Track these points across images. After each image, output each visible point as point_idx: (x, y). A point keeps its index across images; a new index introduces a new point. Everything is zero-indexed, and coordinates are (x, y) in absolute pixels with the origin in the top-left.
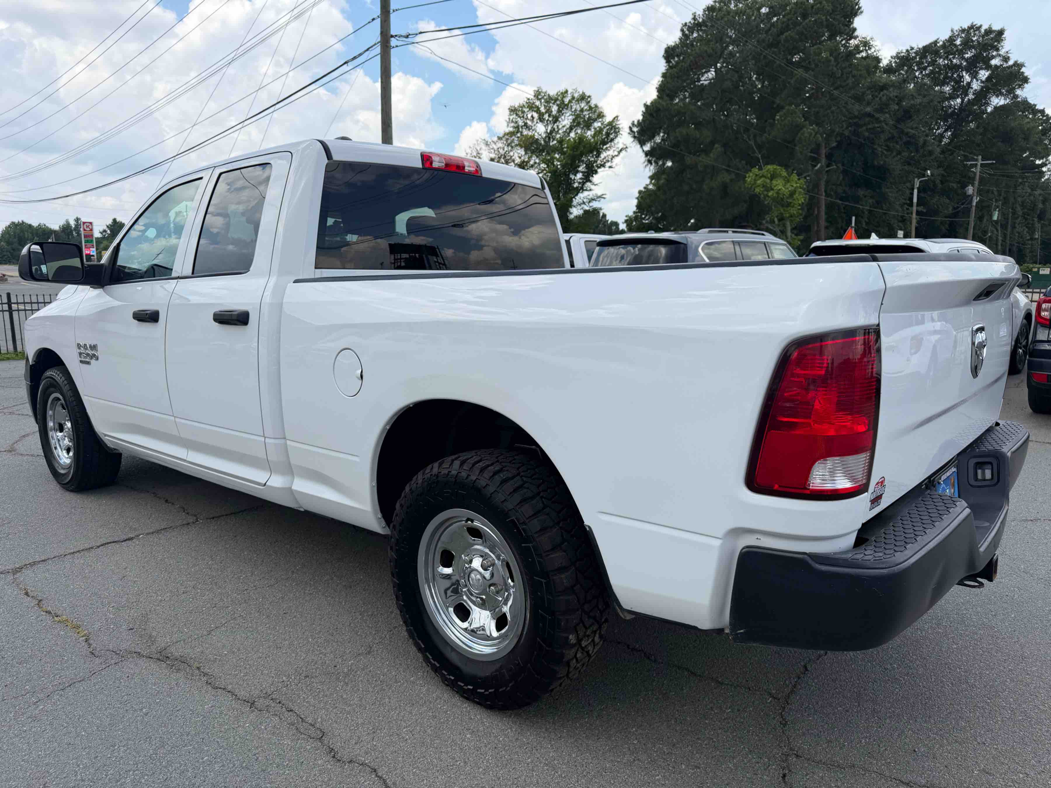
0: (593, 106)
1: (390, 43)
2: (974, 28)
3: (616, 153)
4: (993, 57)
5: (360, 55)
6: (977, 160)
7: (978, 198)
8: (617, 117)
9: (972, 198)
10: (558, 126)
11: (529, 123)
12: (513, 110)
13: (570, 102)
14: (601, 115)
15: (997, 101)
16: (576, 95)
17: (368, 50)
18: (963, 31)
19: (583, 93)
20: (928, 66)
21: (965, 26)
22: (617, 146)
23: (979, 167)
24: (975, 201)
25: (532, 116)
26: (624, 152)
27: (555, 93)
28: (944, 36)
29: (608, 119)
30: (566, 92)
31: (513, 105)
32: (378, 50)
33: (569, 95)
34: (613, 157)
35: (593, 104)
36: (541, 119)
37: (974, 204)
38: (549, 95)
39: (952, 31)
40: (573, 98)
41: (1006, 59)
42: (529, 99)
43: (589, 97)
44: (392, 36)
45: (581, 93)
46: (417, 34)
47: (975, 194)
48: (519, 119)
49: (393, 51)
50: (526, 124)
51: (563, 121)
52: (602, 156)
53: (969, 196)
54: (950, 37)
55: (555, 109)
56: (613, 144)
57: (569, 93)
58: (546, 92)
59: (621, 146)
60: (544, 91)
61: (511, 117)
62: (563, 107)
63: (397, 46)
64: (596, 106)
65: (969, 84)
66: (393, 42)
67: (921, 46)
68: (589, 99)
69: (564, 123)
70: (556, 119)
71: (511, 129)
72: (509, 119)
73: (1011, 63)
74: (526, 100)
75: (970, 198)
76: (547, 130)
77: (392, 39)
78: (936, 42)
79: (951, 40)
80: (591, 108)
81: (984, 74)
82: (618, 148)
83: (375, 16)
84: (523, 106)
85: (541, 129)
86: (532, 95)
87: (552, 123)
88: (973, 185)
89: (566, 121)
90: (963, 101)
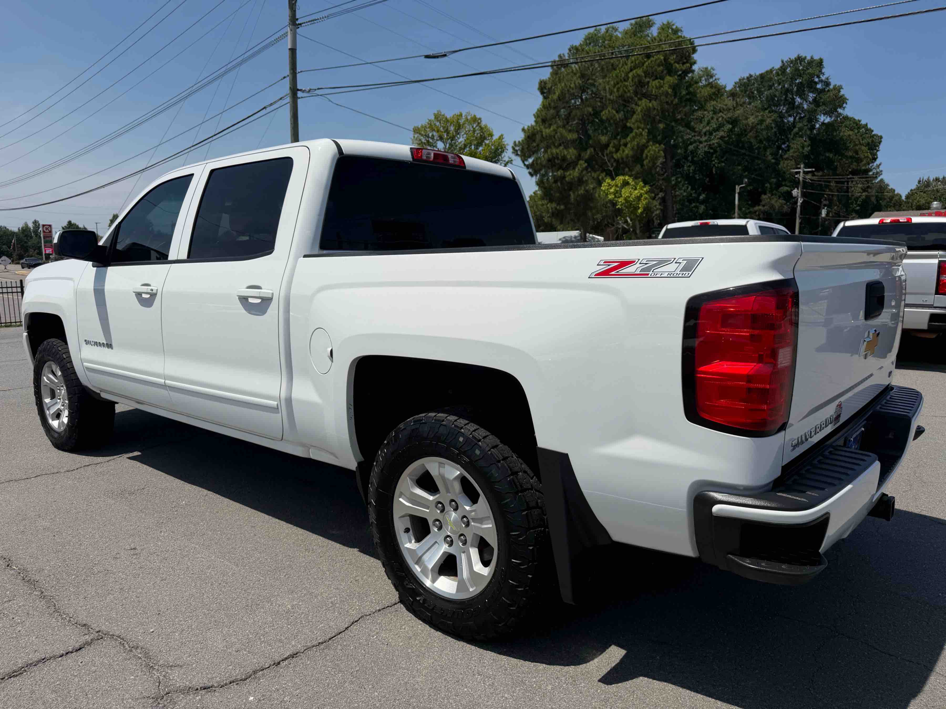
0: (483, 126)
1: (297, 95)
2: (800, 59)
4: (816, 83)
5: (275, 102)
6: (800, 168)
7: (802, 200)
8: (502, 135)
9: (797, 199)
10: (455, 143)
11: (431, 141)
12: (416, 130)
13: (464, 123)
14: (491, 135)
15: (824, 119)
16: (469, 118)
17: (281, 99)
18: (792, 62)
19: (475, 116)
20: (765, 91)
21: (793, 57)
22: (504, 159)
23: (801, 174)
24: (800, 201)
25: (433, 135)
27: (452, 116)
28: (777, 65)
29: (496, 137)
30: (461, 115)
31: (416, 125)
32: (288, 99)
33: (464, 117)
35: (483, 124)
36: (441, 138)
37: (799, 204)
38: (446, 119)
39: (782, 62)
40: (467, 120)
41: (827, 84)
42: (430, 121)
43: (480, 119)
44: (298, 90)
45: (473, 116)
46: (315, 90)
47: (800, 195)
48: (422, 137)
49: (299, 100)
50: (428, 141)
51: (459, 138)
53: (795, 197)
54: (781, 67)
55: (452, 128)
56: (500, 157)
57: (463, 115)
58: (444, 115)
59: (507, 159)
60: (443, 114)
61: (416, 136)
62: (459, 127)
63: (302, 97)
64: (486, 126)
65: (800, 105)
66: (300, 94)
67: (758, 74)
68: (479, 121)
69: (459, 141)
70: (453, 138)
72: (414, 137)
73: (831, 87)
74: (427, 121)
75: (796, 199)
76: (446, 146)
77: (299, 92)
78: (771, 71)
79: (783, 69)
80: (481, 128)
81: (811, 96)
82: (505, 161)
83: (286, 75)
84: (426, 126)
85: (440, 145)
86: (432, 118)
87: (449, 140)
88: (798, 189)
89: (461, 140)
90: (795, 119)
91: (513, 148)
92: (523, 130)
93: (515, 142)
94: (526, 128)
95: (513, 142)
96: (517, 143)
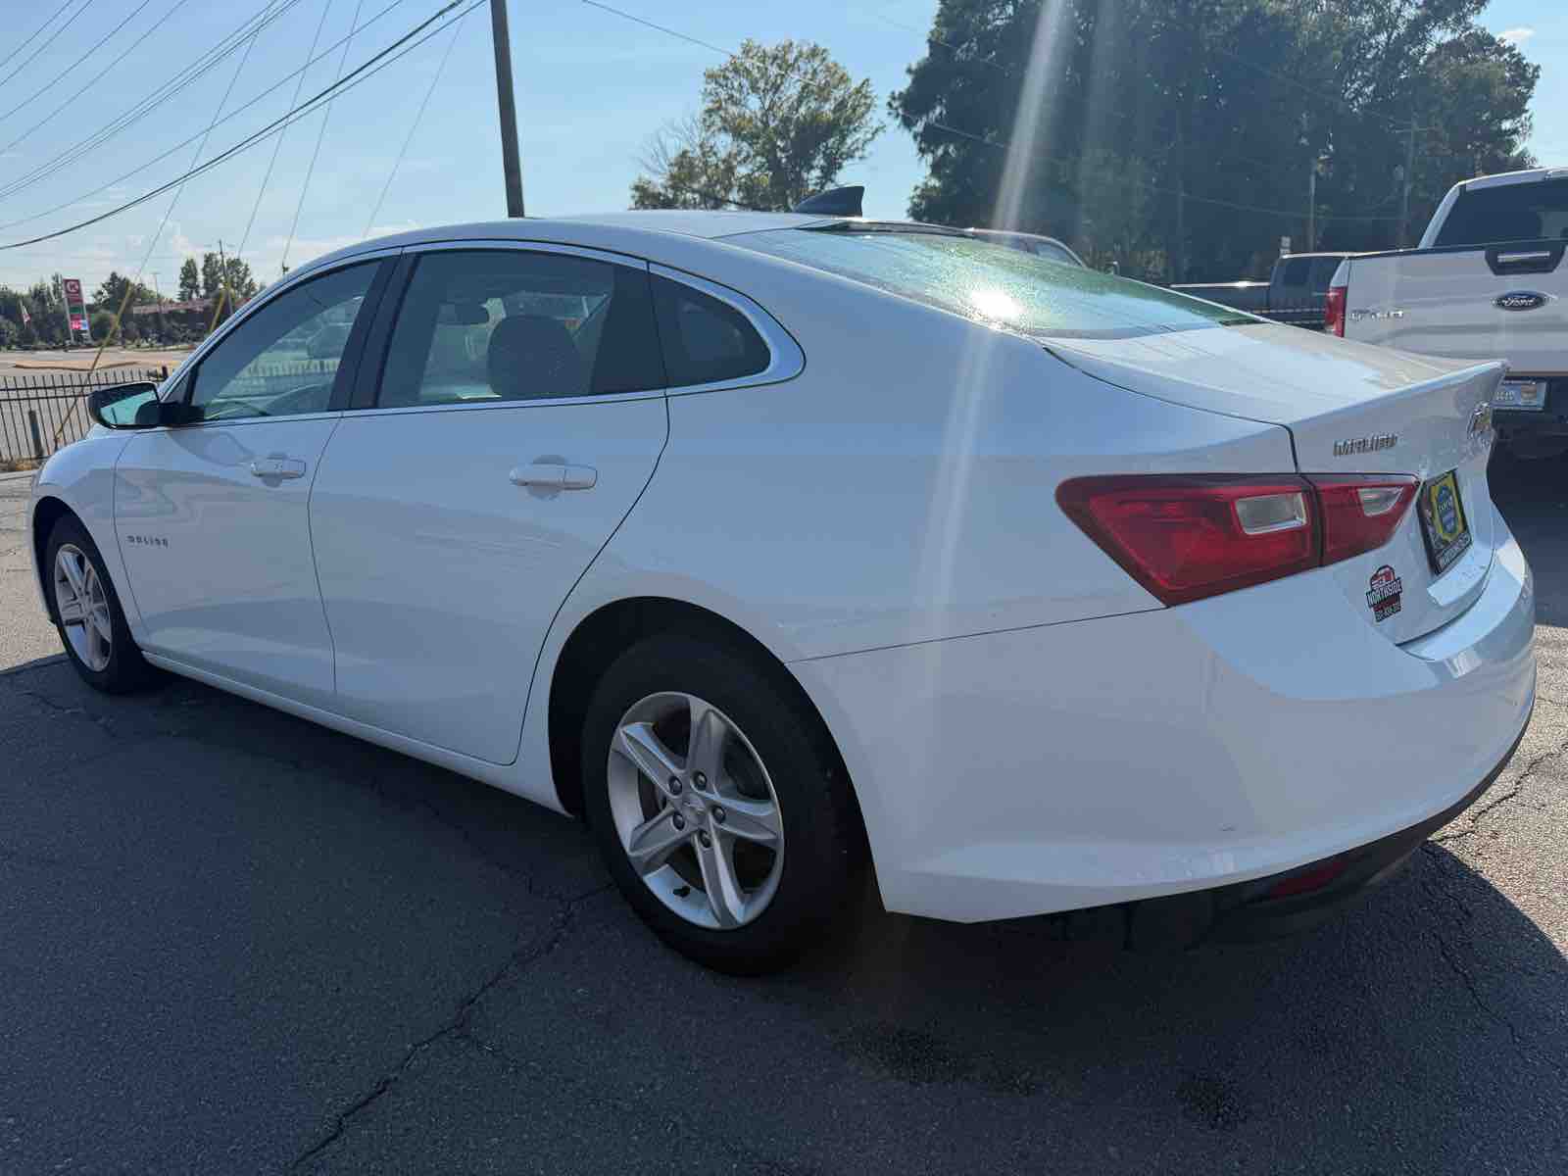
0: (831, 65)
3: (869, 136)
6: (1409, 127)
7: (1412, 185)
8: (867, 80)
9: (1403, 184)
10: (780, 98)
11: (736, 95)
12: (711, 77)
13: (796, 60)
14: (843, 79)
15: (1441, 35)
16: (805, 49)
19: (816, 46)
22: (869, 125)
23: (1412, 137)
24: (1407, 189)
25: (740, 85)
26: (880, 133)
27: (774, 47)
29: (854, 85)
30: (790, 44)
31: (710, 67)
33: (795, 50)
34: (865, 142)
35: (831, 59)
36: (754, 89)
37: (1406, 194)
38: (764, 51)
40: (801, 54)
42: (734, 58)
43: (824, 51)
45: (812, 46)
47: (1408, 179)
48: (720, 89)
50: (732, 96)
51: (788, 89)
52: (849, 141)
53: (1399, 181)
55: (773, 71)
56: (863, 121)
57: (794, 45)
58: (759, 47)
59: (875, 125)
60: (756, 44)
61: (709, 87)
62: (787, 67)
64: (836, 65)
65: (1399, 11)
68: (825, 55)
69: (789, 93)
70: (776, 88)
71: (711, 105)
72: (706, 90)
74: (730, 59)
75: (1400, 185)
76: (763, 103)
80: (828, 69)
82: (871, 128)
84: (726, 69)
85: (754, 104)
86: (738, 52)
87: (771, 93)
88: (1404, 165)
89: (792, 89)
90: (1389, 37)
91: (890, 105)
92: (909, 71)
93: (893, 93)
94: (914, 67)
95: (889, 94)
96: (897, 94)
